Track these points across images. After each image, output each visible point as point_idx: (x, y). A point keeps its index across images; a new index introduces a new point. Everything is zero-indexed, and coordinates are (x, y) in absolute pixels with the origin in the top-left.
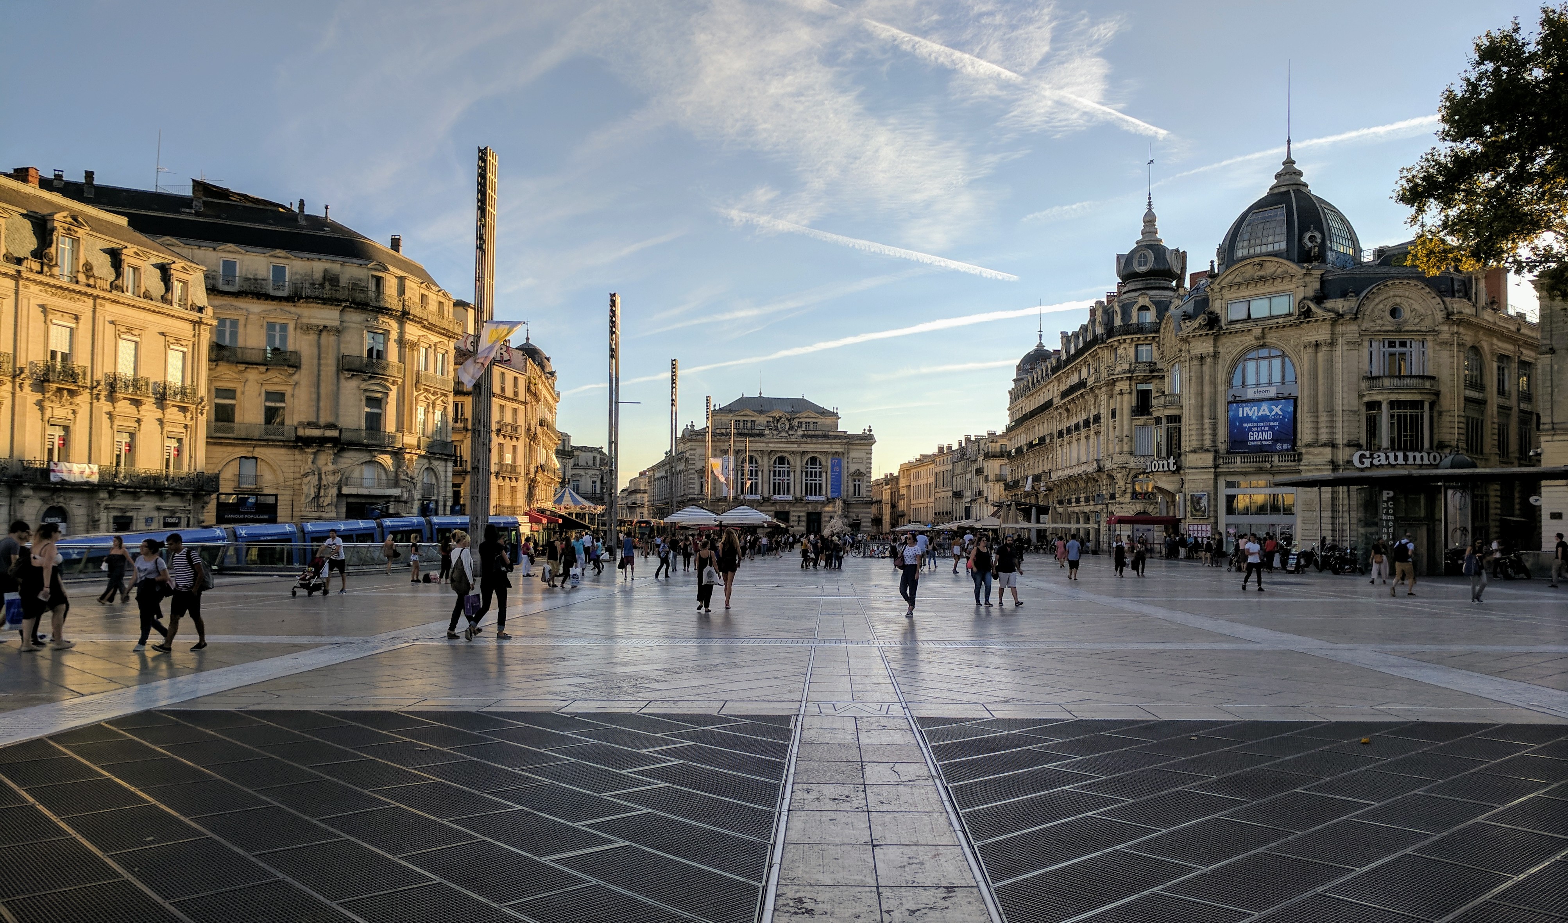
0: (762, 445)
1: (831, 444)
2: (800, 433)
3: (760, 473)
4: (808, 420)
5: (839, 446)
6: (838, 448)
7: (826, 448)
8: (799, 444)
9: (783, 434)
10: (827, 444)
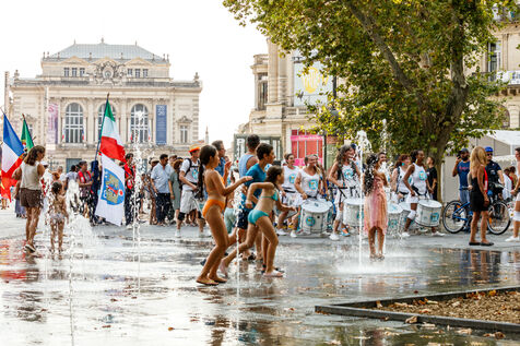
0: (86, 92)
1: (156, 91)
2: (124, 80)
3: (84, 121)
4: (138, 67)
5: (164, 93)
6: (162, 95)
7: (151, 95)
8: (124, 90)
9: (108, 81)
10: (152, 90)
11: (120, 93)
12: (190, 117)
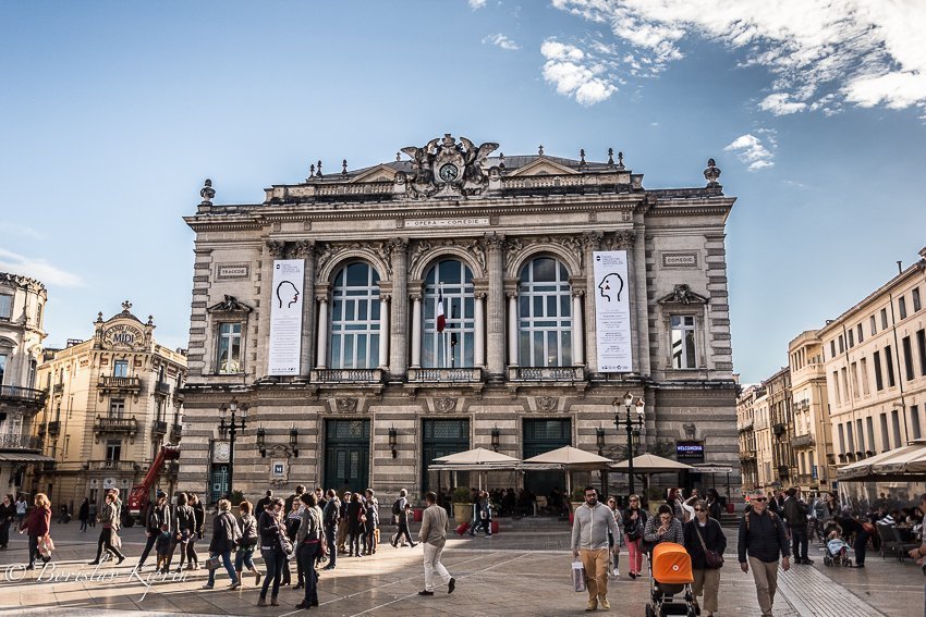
1: (592, 209)
2: (496, 184)
3: (382, 310)
5: (618, 216)
6: (614, 223)
7: (576, 223)
8: (493, 213)
10: (578, 210)
11: (483, 221)
12: (699, 287)
